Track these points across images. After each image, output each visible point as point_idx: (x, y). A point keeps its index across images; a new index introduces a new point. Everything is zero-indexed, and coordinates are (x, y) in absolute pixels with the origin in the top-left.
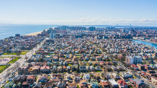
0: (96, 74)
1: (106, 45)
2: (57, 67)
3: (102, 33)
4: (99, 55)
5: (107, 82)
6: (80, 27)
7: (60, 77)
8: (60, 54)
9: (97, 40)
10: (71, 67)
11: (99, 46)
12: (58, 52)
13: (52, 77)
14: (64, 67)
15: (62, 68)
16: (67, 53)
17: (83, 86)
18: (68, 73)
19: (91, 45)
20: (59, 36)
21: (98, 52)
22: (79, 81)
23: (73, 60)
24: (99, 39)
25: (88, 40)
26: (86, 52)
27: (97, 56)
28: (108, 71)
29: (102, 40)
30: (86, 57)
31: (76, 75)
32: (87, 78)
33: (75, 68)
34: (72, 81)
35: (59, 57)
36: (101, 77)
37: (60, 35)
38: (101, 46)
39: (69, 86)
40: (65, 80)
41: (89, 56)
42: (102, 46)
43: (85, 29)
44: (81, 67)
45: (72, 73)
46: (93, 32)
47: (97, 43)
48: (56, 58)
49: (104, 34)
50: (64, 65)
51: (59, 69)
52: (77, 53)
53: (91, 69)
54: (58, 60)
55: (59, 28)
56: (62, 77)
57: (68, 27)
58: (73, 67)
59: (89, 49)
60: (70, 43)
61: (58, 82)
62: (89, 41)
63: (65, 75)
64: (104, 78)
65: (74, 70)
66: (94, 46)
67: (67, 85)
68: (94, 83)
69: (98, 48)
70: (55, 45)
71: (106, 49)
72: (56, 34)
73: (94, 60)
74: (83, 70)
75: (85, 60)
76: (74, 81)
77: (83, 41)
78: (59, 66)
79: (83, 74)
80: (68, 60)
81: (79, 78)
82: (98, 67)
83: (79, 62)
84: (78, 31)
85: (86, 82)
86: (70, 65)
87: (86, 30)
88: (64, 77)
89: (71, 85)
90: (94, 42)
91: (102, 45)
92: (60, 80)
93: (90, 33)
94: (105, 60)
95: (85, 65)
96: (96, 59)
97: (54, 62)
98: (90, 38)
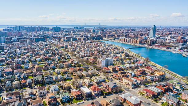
0: (66, 84)
1: (75, 48)
2: (12, 83)
3: (69, 34)
4: (68, 61)
5: (79, 91)
6: (40, 27)
7: (18, 95)
8: (15, 64)
9: (64, 43)
10: (32, 80)
11: (67, 50)
12: (11, 62)
13: (5, 97)
14: (23, 81)
15: (20, 82)
16: (25, 63)
17: (51, 101)
18: (29, 87)
19: (57, 49)
20: (11, 41)
21: (67, 58)
22: (45, 95)
23: (35, 71)
24: (67, 41)
25: (52, 43)
26: (52, 58)
27: (65, 62)
28: (79, 78)
29: (70, 42)
30: (52, 65)
31: (40, 89)
32: (55, 90)
33: (38, 80)
34: (35, 97)
35: (13, 69)
36: (72, 87)
37: (13, 39)
38: (69, 50)
39: (32, 104)
40: (26, 97)
41: (55, 64)
42: (71, 50)
43: (47, 29)
44: (46, 77)
45: (34, 87)
46: (58, 34)
47: (64, 46)
48: (9, 70)
49: (72, 35)
50: (22, 79)
51: (15, 85)
52: (39, 61)
53: (59, 78)
54: (13, 73)
55: (11, 30)
56: (21, 95)
57: (24, 28)
58: (35, 79)
59: (55, 55)
60: (28, 49)
61: (15, 102)
62: (54, 45)
63: (24, 91)
64: (75, 87)
65: (38, 83)
66: (61, 50)
67: (29, 103)
68: (63, 95)
69: (66, 53)
70: (6, 53)
71: (75, 53)
72: (7, 37)
73: (62, 67)
74: (49, 81)
75: (51, 69)
76: (37, 96)
77: (46, 45)
78: (15, 81)
79: (49, 87)
80: (28, 71)
81: (44, 92)
82: (67, 76)
83: (43, 72)
84: (38, 33)
85: (54, 95)
86: (32, 77)
87: (49, 31)
88: (24, 93)
89: (35, 103)
90: (61, 45)
91: (70, 48)
92: (18, 98)
93: (54, 34)
94: (75, 66)
95: (52, 75)
96: (65, 66)
97: (7, 77)
98: (56, 40)
